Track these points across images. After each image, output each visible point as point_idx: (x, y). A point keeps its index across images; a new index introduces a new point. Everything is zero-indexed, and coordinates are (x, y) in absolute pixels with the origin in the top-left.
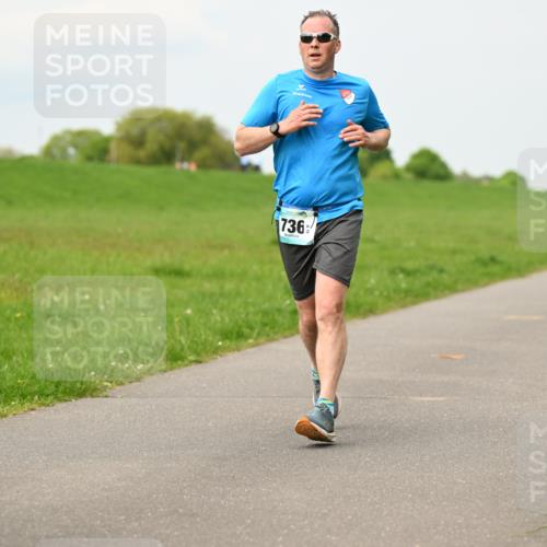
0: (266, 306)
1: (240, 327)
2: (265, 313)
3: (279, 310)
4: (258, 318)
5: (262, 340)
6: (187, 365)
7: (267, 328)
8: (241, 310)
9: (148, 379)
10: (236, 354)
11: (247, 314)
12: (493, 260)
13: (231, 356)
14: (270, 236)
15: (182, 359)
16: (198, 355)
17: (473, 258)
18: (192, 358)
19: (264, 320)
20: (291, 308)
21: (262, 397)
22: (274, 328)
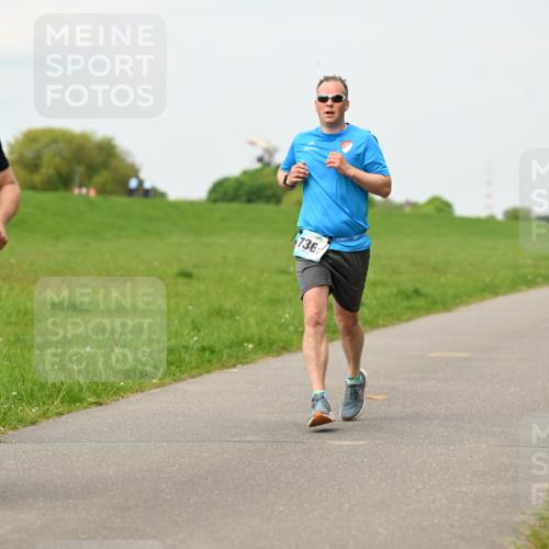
0: (173, 343)
2: (171, 350)
3: (186, 347)
5: (167, 380)
6: (85, 408)
7: (173, 368)
9: (43, 424)
10: (140, 395)
12: (417, 292)
13: (133, 398)
14: (175, 268)
15: (81, 400)
16: (99, 396)
17: (395, 290)
18: (91, 399)
19: (170, 358)
20: (198, 346)
21: (167, 441)
22: (181, 366)
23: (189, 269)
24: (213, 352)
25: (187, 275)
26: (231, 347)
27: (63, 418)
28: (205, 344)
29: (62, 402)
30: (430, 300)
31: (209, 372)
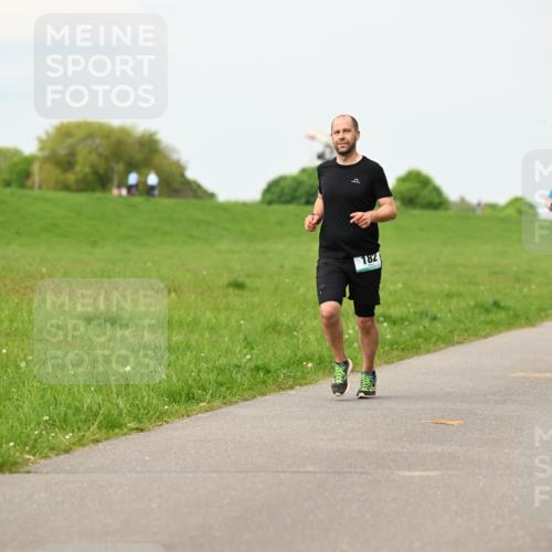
0: (222, 361)
1: (191, 387)
2: (221, 370)
3: (238, 367)
4: (212, 377)
5: (217, 403)
6: (125, 434)
7: (223, 389)
8: (192, 366)
9: (78, 453)
10: (186, 420)
11: (199, 371)
12: (496, 304)
13: (179, 423)
14: (225, 279)
15: (120, 426)
16: (140, 421)
17: (472, 303)
18: (132, 425)
19: (220, 378)
20: (252, 364)
21: (217, 472)
22: (232, 388)
23: (240, 279)
24: (268, 372)
25: (239, 286)
26: (287, 366)
27: (100, 444)
28: (259, 363)
29: (98, 428)
30: (512, 313)
31: (263, 394)
